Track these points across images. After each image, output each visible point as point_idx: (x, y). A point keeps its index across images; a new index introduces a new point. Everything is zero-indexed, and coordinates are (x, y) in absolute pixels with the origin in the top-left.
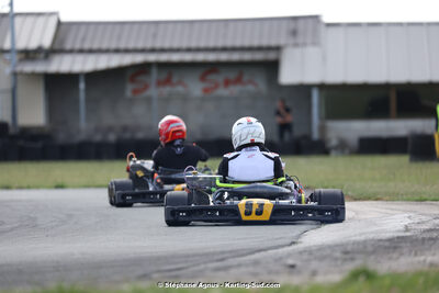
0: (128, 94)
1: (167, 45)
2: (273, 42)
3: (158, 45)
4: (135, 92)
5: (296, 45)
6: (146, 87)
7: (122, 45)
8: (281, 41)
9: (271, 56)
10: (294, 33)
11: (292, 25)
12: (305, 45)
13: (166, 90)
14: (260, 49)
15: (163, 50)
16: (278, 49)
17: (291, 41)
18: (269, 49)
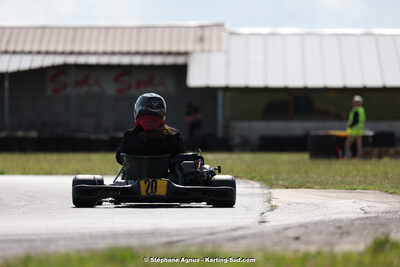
0: (49, 92)
1: (84, 49)
2: (182, 49)
3: (76, 48)
4: (55, 91)
5: (203, 51)
6: (65, 86)
7: (44, 48)
8: (189, 47)
9: (180, 60)
10: (201, 40)
11: (199, 32)
12: (210, 51)
13: (84, 90)
14: (169, 53)
15: (80, 53)
16: (186, 54)
17: (198, 47)
18: (178, 54)
